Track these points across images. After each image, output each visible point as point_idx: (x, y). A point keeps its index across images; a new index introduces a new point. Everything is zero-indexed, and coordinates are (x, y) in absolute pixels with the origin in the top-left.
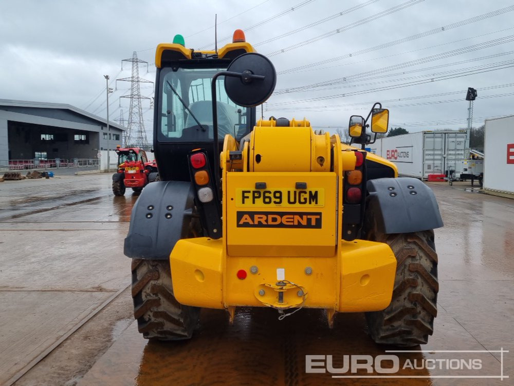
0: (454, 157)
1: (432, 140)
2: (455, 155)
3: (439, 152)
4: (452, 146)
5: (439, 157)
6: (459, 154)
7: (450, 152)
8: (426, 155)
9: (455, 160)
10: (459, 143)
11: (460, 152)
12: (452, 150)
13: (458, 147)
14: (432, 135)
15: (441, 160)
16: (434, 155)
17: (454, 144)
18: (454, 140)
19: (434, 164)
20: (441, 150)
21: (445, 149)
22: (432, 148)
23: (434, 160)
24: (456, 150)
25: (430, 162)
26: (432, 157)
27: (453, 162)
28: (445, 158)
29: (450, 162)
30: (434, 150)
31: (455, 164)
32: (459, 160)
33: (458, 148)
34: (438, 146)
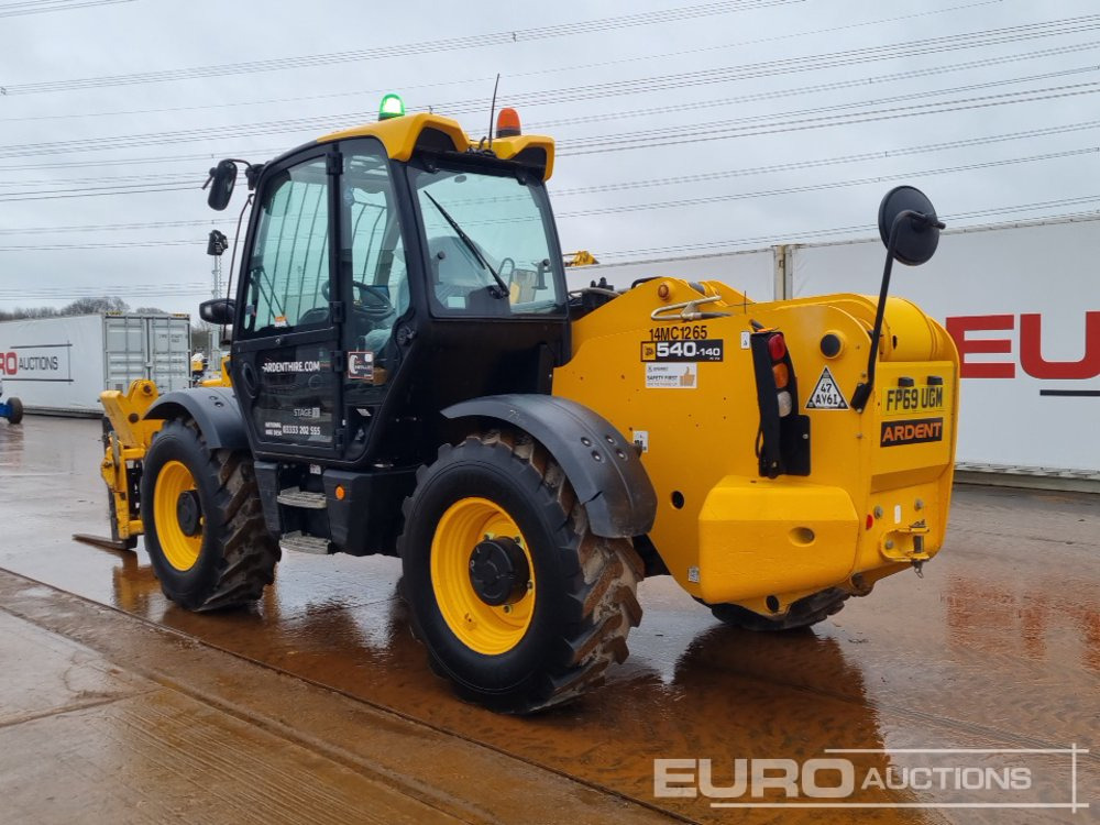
0: (166, 367)
1: (122, 331)
2: (169, 362)
3: (138, 357)
4: (162, 345)
5: (138, 368)
6: (175, 362)
7: (159, 357)
8: (112, 363)
9: (169, 372)
10: (176, 339)
11: (177, 357)
12: (164, 353)
13: (175, 347)
14: (122, 321)
15: (142, 373)
16: (127, 363)
17: (165, 340)
18: (164, 332)
19: (128, 382)
20: (141, 352)
21: (148, 350)
22: (123, 349)
23: (128, 373)
24: (168, 352)
25: (121, 379)
26: (123, 368)
27: (166, 377)
28: (149, 368)
29: (160, 378)
30: (127, 352)
31: (170, 381)
32: (175, 372)
33: (174, 350)
34: (135, 345)
